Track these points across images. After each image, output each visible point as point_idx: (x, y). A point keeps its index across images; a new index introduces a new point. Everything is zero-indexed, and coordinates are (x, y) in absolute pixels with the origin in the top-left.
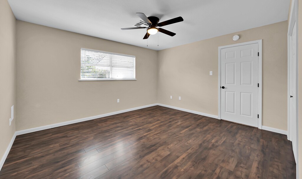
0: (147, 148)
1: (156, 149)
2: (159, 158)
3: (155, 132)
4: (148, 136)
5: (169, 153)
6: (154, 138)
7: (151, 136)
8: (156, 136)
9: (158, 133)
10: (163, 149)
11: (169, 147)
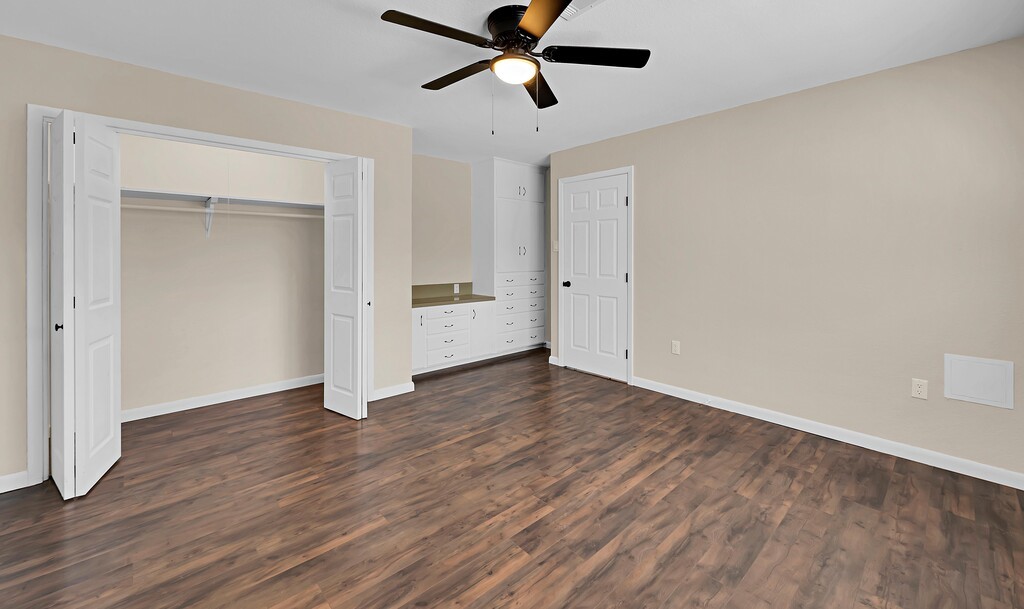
0: (531, 459)
1: (507, 457)
2: (503, 440)
3: (504, 524)
4: (533, 500)
5: (477, 450)
6: (509, 493)
7: (520, 499)
8: (502, 499)
9: (491, 515)
10: (488, 456)
11: (469, 463)
